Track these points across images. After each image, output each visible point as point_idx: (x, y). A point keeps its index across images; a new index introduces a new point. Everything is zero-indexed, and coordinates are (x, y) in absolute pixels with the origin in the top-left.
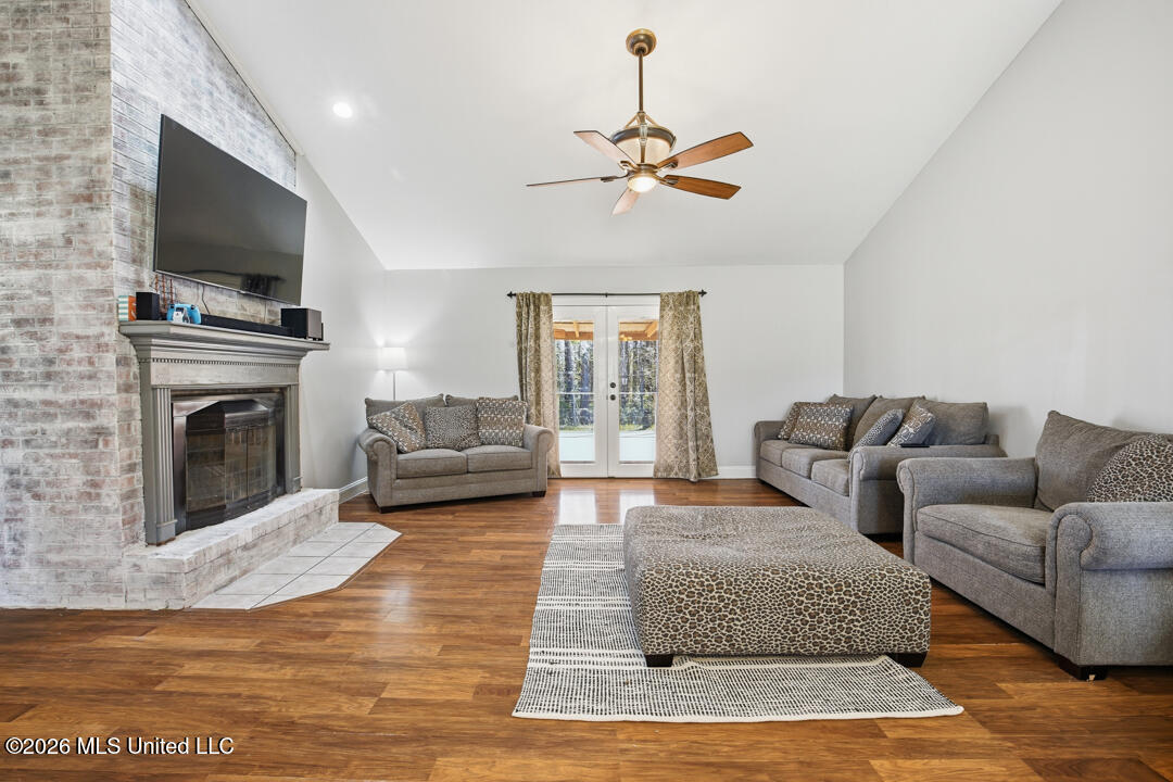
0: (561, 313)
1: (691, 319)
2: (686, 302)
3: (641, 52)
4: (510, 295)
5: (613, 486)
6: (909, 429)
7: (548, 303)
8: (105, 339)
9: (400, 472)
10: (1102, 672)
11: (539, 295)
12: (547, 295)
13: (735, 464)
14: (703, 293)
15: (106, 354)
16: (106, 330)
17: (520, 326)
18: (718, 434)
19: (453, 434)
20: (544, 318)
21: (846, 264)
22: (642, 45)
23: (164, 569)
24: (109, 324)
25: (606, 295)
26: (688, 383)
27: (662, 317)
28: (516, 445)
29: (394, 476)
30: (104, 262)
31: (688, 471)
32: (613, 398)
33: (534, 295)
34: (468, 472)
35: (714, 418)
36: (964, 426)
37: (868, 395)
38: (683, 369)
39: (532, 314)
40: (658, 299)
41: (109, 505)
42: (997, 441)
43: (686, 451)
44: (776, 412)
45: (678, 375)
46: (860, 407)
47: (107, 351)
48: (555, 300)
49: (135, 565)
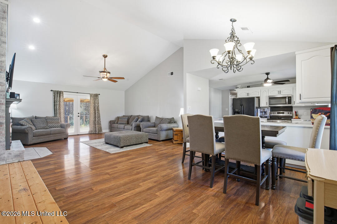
0: (66, 96)
1: (97, 100)
2: (96, 96)
3: (105, 58)
4: (52, 91)
5: (78, 136)
6: (139, 120)
7: (63, 93)
8: (2, 102)
9: (34, 135)
10: (162, 141)
11: (60, 92)
12: (62, 92)
13: (105, 130)
14: (99, 94)
15: (2, 106)
16: (3, 100)
17: (55, 98)
18: (102, 123)
19: (42, 125)
20: (61, 97)
21: (125, 91)
22: (105, 57)
23: (19, 153)
24: (3, 99)
25: (77, 93)
26: (96, 113)
27: (90, 99)
28: (59, 127)
29: (33, 136)
30: (2, 85)
31: (96, 131)
32: (79, 116)
33: (59, 91)
34: (51, 134)
35: (101, 120)
36: (146, 119)
37: (130, 115)
38: (95, 110)
39: (58, 96)
40: (89, 95)
41: (1, 140)
42: (150, 121)
43: (96, 127)
44: (113, 118)
45: (94, 111)
46: (129, 117)
47: (3, 105)
48: (64, 93)
49: (9, 153)
